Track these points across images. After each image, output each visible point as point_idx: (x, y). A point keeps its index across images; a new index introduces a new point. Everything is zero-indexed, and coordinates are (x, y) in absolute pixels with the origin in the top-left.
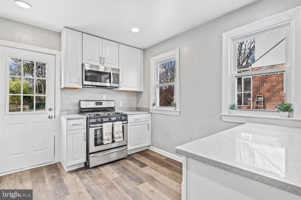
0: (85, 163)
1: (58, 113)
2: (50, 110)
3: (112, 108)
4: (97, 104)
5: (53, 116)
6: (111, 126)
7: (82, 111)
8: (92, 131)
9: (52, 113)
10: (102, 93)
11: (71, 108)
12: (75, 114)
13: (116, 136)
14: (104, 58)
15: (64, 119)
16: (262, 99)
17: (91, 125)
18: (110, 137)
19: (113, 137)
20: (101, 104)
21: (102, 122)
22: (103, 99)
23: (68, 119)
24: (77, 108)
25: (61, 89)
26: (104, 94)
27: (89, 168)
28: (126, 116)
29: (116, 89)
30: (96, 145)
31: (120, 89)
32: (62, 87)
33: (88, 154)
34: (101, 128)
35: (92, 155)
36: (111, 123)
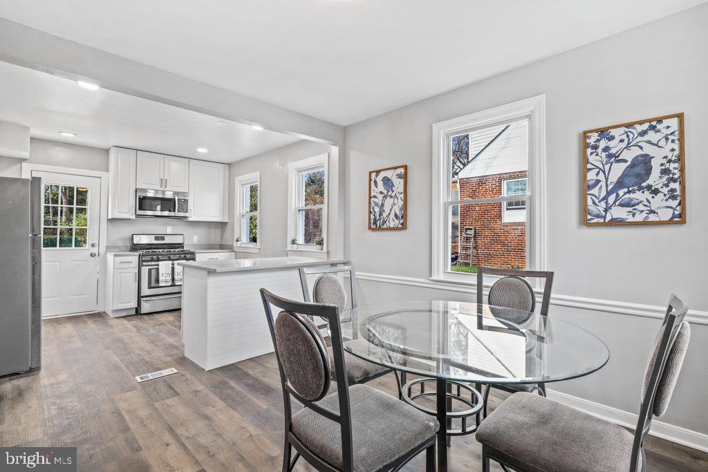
0: (137, 309)
1: (102, 250)
2: (93, 245)
3: (180, 244)
4: (157, 238)
5: (97, 253)
6: (171, 266)
7: (135, 247)
8: (145, 270)
9: (95, 250)
10: (166, 225)
11: (120, 244)
12: (126, 251)
13: (176, 277)
14: (166, 180)
15: (110, 257)
16: (472, 232)
17: (144, 264)
18: (169, 278)
19: (173, 279)
20: (163, 239)
21: (158, 260)
22: (168, 233)
23: (115, 255)
24: (128, 244)
25: (108, 220)
26: (170, 225)
27: (141, 314)
28: (193, 253)
29: (185, 219)
30: (150, 287)
31: (190, 219)
32: (110, 217)
33: (140, 297)
34: (157, 267)
35: (144, 299)
36: (170, 262)
